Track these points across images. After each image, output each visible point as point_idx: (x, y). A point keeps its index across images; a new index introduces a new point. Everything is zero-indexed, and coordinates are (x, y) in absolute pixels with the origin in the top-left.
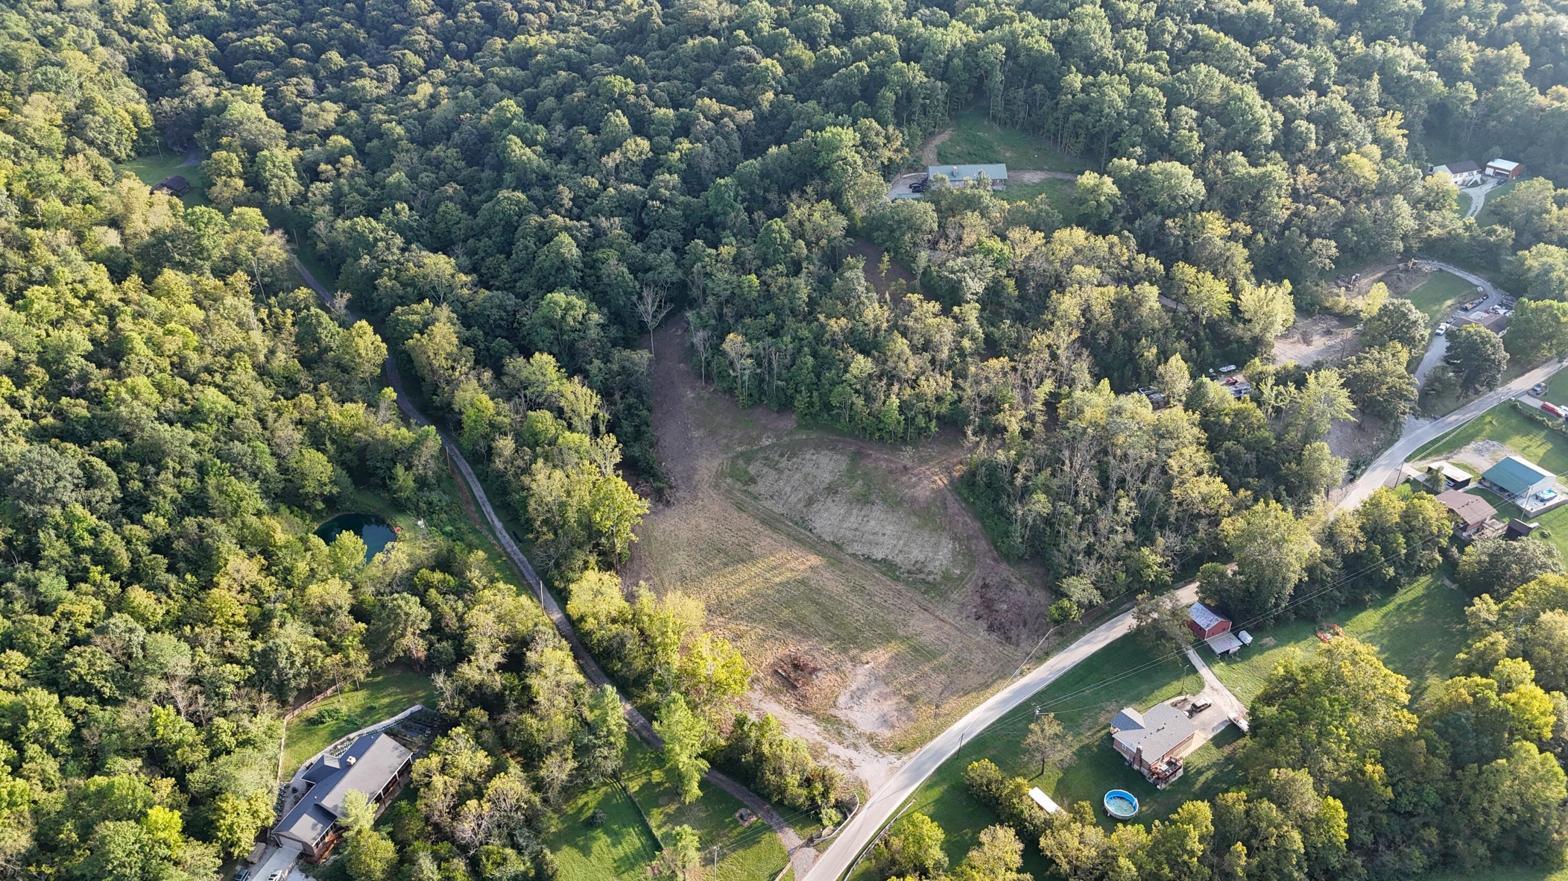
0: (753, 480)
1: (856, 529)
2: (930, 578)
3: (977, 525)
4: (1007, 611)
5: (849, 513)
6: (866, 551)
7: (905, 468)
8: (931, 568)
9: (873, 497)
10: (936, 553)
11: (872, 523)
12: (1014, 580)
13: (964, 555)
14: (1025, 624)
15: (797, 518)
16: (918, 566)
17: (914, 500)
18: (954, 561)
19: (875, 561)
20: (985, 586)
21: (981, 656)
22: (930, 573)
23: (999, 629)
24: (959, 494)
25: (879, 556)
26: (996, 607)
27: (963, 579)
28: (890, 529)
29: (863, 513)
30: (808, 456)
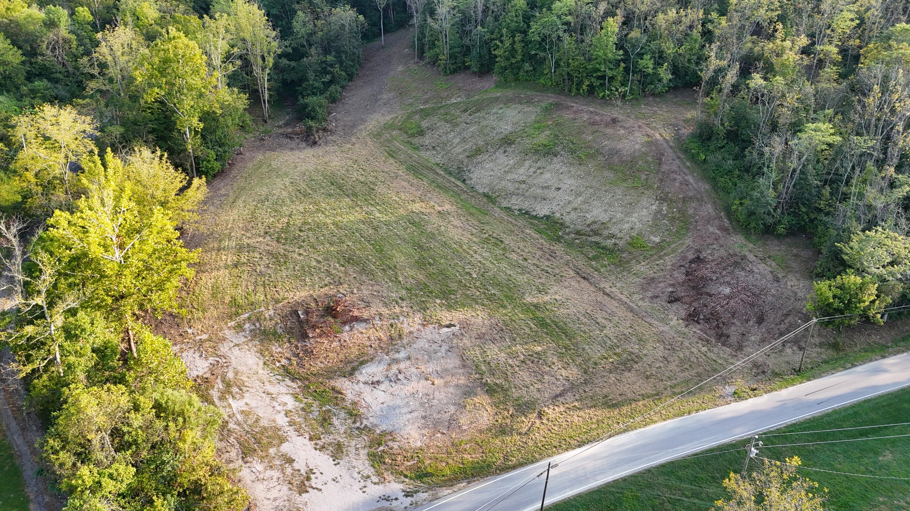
0: (421, 133)
1: (524, 182)
2: (609, 243)
3: (704, 187)
4: (729, 297)
5: (520, 164)
6: (526, 206)
7: (614, 121)
8: (614, 230)
9: (559, 149)
10: (628, 214)
11: (547, 176)
12: (751, 257)
13: (673, 220)
14: (760, 320)
15: (454, 169)
16: (595, 227)
17: (615, 152)
18: (655, 226)
19: (535, 217)
20: (698, 260)
21: (660, 352)
22: (613, 236)
23: (707, 320)
24: (686, 151)
25: (542, 210)
26: (712, 289)
27: (663, 248)
28: (569, 183)
29: (539, 164)
30: (495, 110)
